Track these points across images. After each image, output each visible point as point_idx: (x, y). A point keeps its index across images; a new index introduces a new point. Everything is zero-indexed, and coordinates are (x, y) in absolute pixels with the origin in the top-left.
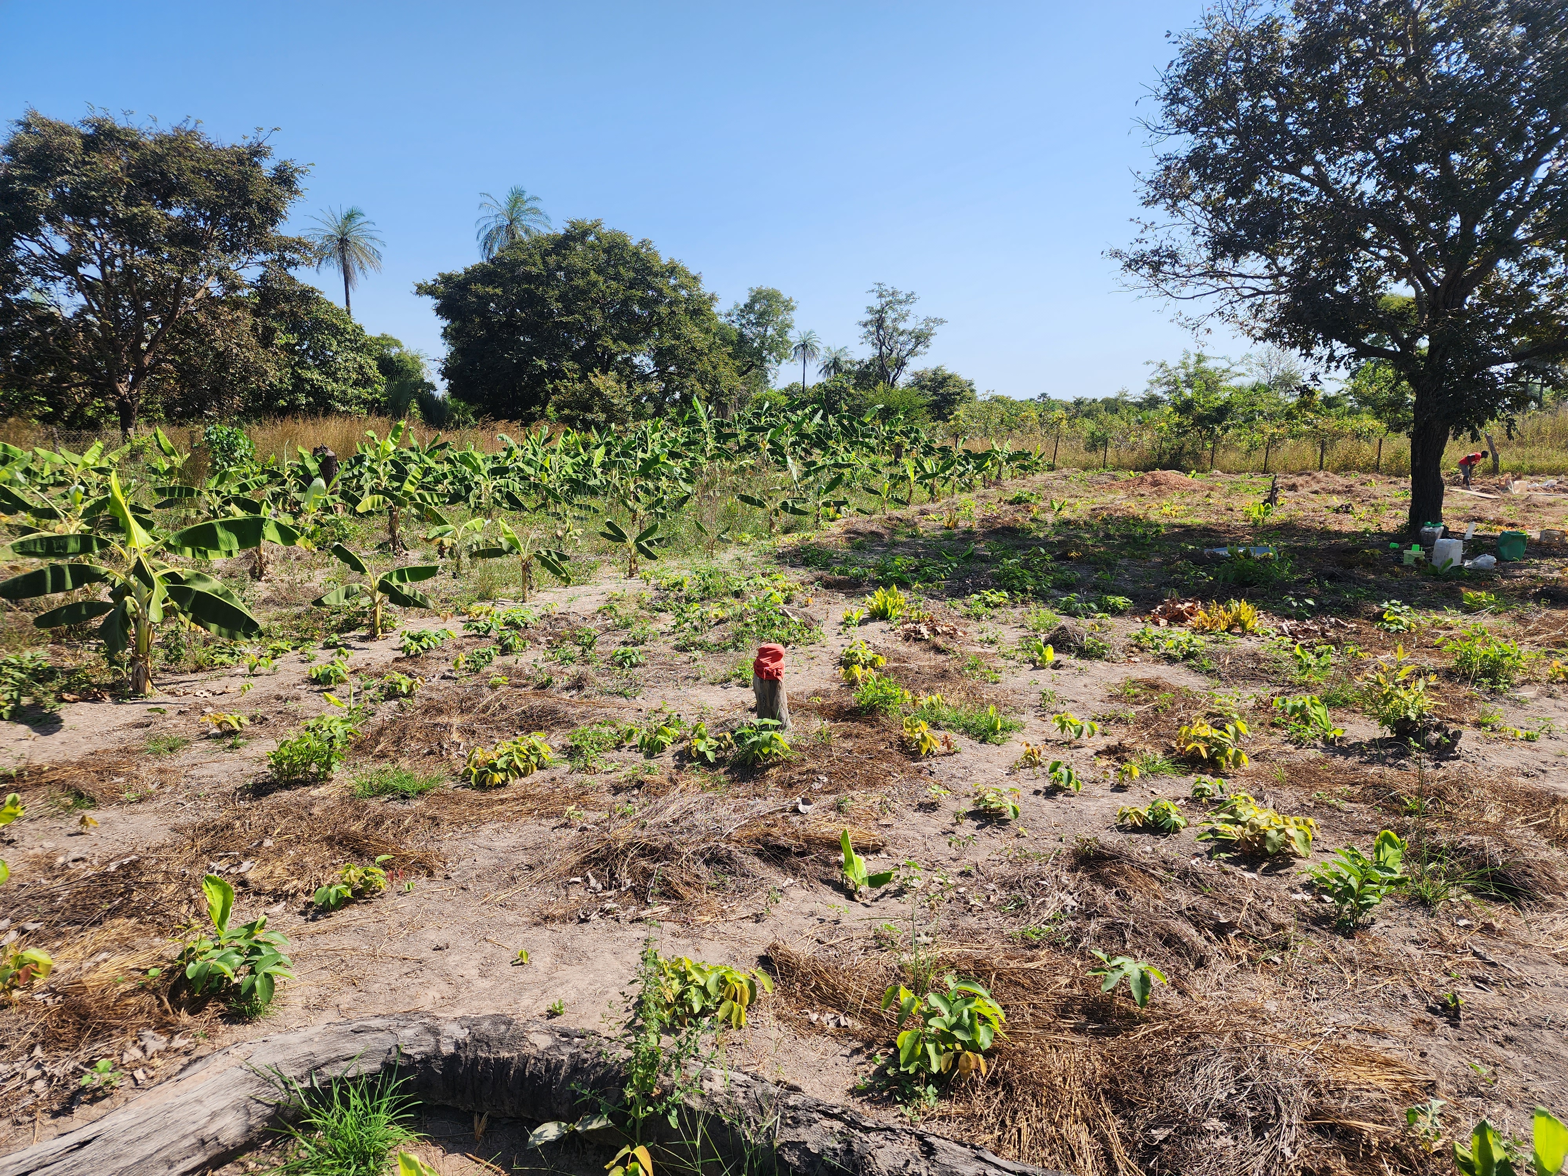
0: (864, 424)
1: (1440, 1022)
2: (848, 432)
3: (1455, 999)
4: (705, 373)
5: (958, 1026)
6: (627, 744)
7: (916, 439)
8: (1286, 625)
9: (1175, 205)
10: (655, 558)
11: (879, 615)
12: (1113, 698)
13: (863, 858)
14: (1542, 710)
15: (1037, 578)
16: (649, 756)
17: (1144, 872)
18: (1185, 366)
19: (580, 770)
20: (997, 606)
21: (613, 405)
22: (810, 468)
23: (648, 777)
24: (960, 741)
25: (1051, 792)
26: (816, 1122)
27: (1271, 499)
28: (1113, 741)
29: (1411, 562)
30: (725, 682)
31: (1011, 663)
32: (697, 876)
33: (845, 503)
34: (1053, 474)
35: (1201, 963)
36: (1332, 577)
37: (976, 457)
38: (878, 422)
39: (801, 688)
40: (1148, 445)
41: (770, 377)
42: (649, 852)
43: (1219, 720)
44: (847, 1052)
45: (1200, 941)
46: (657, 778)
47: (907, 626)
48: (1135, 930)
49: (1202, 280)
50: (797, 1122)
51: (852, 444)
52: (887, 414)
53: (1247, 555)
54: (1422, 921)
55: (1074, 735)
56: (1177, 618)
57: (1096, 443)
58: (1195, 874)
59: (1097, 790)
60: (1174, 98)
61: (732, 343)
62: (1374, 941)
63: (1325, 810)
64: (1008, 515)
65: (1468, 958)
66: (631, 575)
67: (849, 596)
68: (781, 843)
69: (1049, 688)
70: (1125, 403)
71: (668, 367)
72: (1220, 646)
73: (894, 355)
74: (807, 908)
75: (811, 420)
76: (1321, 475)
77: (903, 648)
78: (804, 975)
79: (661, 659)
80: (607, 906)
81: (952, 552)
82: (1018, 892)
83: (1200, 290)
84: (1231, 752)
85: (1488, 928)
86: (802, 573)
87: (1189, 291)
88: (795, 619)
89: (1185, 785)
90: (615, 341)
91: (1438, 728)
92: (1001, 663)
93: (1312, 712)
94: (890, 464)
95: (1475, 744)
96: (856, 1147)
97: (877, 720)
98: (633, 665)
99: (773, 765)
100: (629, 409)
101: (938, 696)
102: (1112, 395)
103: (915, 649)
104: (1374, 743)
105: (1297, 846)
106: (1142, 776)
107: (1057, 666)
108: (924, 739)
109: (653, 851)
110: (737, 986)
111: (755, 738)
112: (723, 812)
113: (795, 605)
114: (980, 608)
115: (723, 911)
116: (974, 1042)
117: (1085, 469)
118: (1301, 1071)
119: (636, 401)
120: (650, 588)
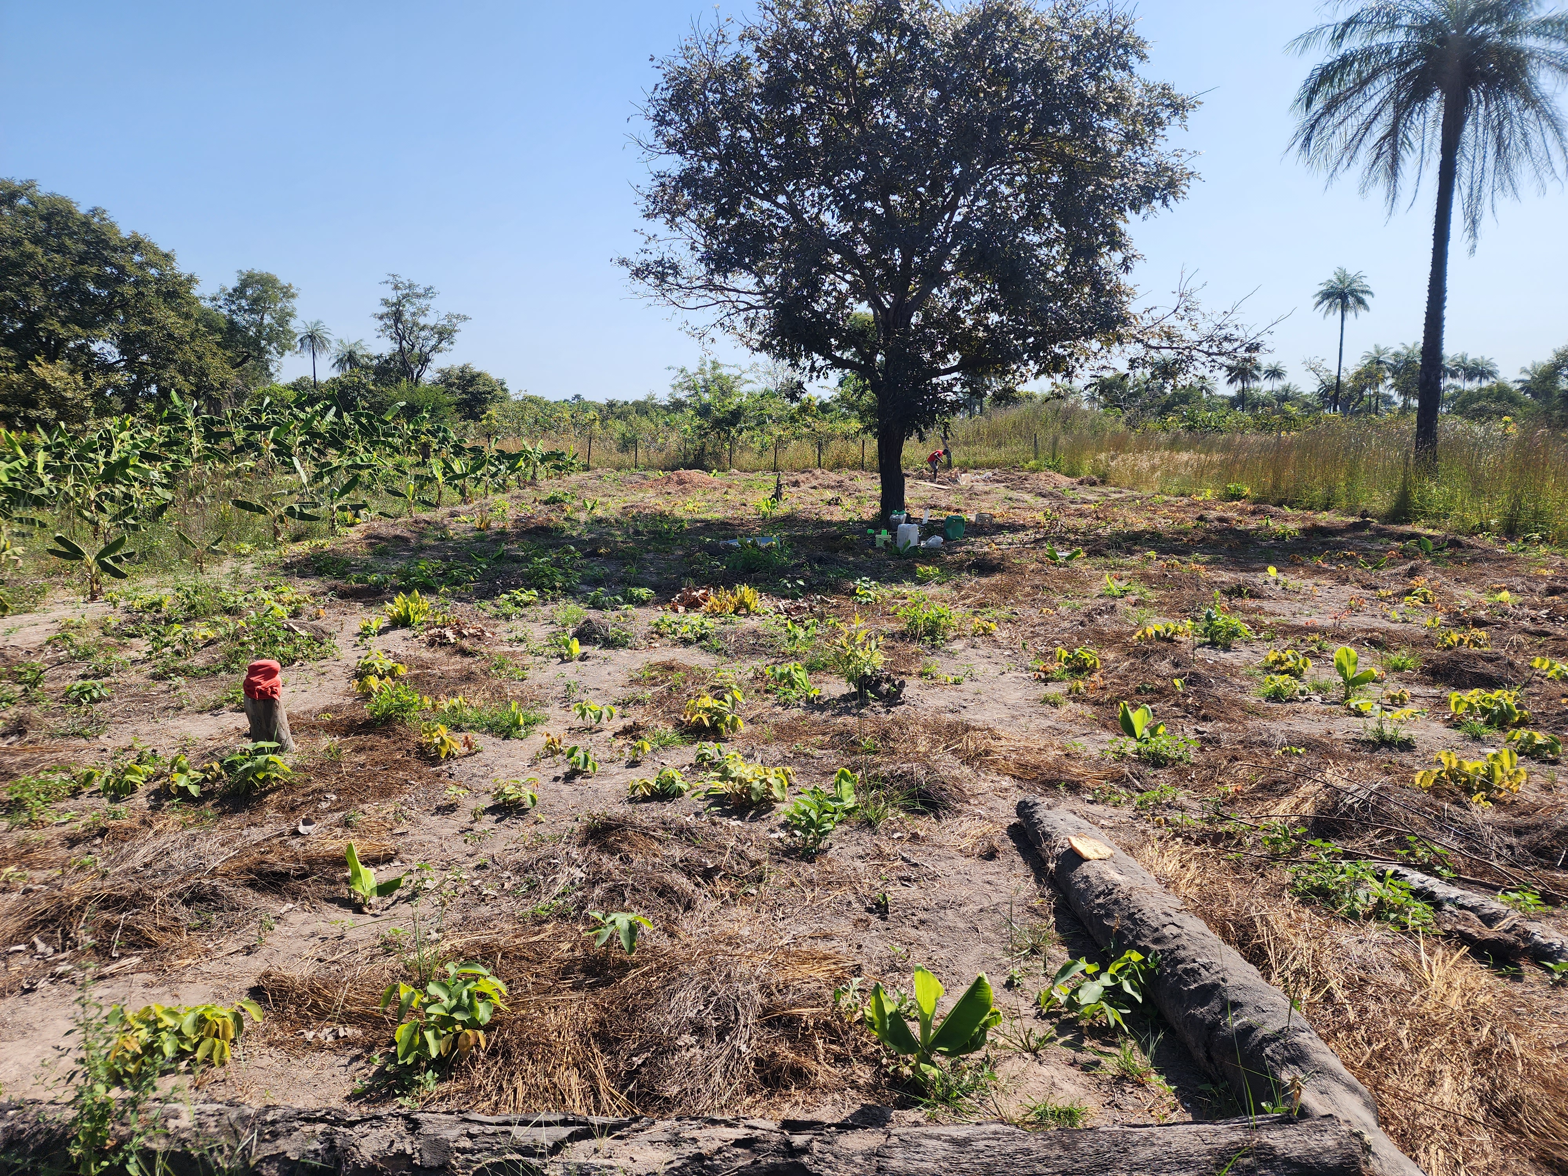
0: (386, 423)
1: (873, 918)
2: (368, 431)
3: (885, 898)
4: (188, 363)
5: (458, 1008)
6: (86, 790)
7: (445, 439)
8: (783, 604)
9: (673, 220)
10: (123, 576)
11: (402, 622)
12: (634, 682)
13: (374, 870)
14: (968, 658)
15: (566, 575)
16: (115, 799)
17: (645, 835)
18: (702, 371)
19: (23, 826)
20: (527, 604)
21: (65, 399)
22: (323, 470)
23: (113, 823)
24: (480, 740)
25: (569, 778)
26: (296, 1130)
27: (777, 495)
28: (628, 722)
29: (882, 544)
30: (216, 708)
31: (539, 659)
32: (176, 919)
33: (364, 506)
34: (588, 474)
35: (688, 907)
36: (820, 561)
37: (510, 457)
38: (403, 421)
39: (309, 707)
40: (674, 446)
41: (272, 369)
42: (111, 903)
43: (719, 692)
44: (345, 1061)
45: (689, 886)
46: (126, 823)
47: (431, 632)
48: (634, 889)
49: (702, 292)
50: (275, 1135)
51: (373, 443)
52: (411, 412)
53: (754, 544)
54: (867, 839)
55: (594, 720)
56: (693, 605)
57: (627, 444)
58: (689, 830)
59: (613, 769)
60: (661, 120)
61: (220, 330)
62: (829, 862)
63: (802, 759)
64: (541, 514)
65: (899, 863)
66: (93, 598)
67: (367, 604)
68: (278, 868)
69: (573, 679)
70: (654, 406)
71: (137, 356)
72: (728, 627)
73: (416, 350)
74: (307, 930)
75: (323, 417)
76: (818, 472)
77: (426, 654)
78: (299, 996)
79: (133, 690)
80: (59, 970)
81: (484, 554)
82: (531, 875)
83: (701, 302)
84: (729, 718)
85: (915, 837)
86: (314, 584)
87: (691, 302)
88: (303, 633)
89: (689, 754)
90: (63, 324)
91: (888, 680)
92: (529, 660)
93: (795, 676)
94: (418, 465)
95: (917, 691)
96: (338, 1142)
97: (394, 730)
98: (94, 701)
99: (273, 790)
100: (88, 404)
101: (460, 698)
102: (642, 398)
103: (441, 654)
104: (845, 698)
105: (777, 793)
106: (654, 751)
107: (584, 658)
108: (443, 742)
109: (119, 900)
110: (219, 1021)
111: (248, 764)
112: (205, 846)
113: (304, 618)
114: (510, 608)
115: (208, 950)
116: (473, 1020)
117: (618, 470)
118: (757, 978)
119: (99, 394)
120: (119, 611)
